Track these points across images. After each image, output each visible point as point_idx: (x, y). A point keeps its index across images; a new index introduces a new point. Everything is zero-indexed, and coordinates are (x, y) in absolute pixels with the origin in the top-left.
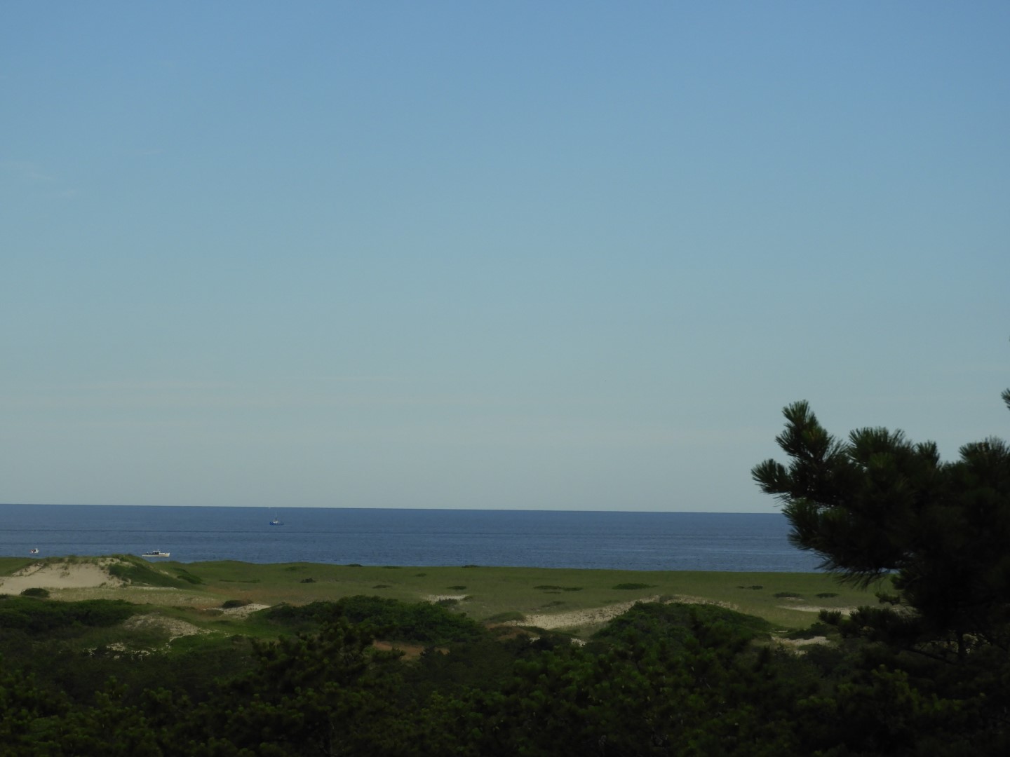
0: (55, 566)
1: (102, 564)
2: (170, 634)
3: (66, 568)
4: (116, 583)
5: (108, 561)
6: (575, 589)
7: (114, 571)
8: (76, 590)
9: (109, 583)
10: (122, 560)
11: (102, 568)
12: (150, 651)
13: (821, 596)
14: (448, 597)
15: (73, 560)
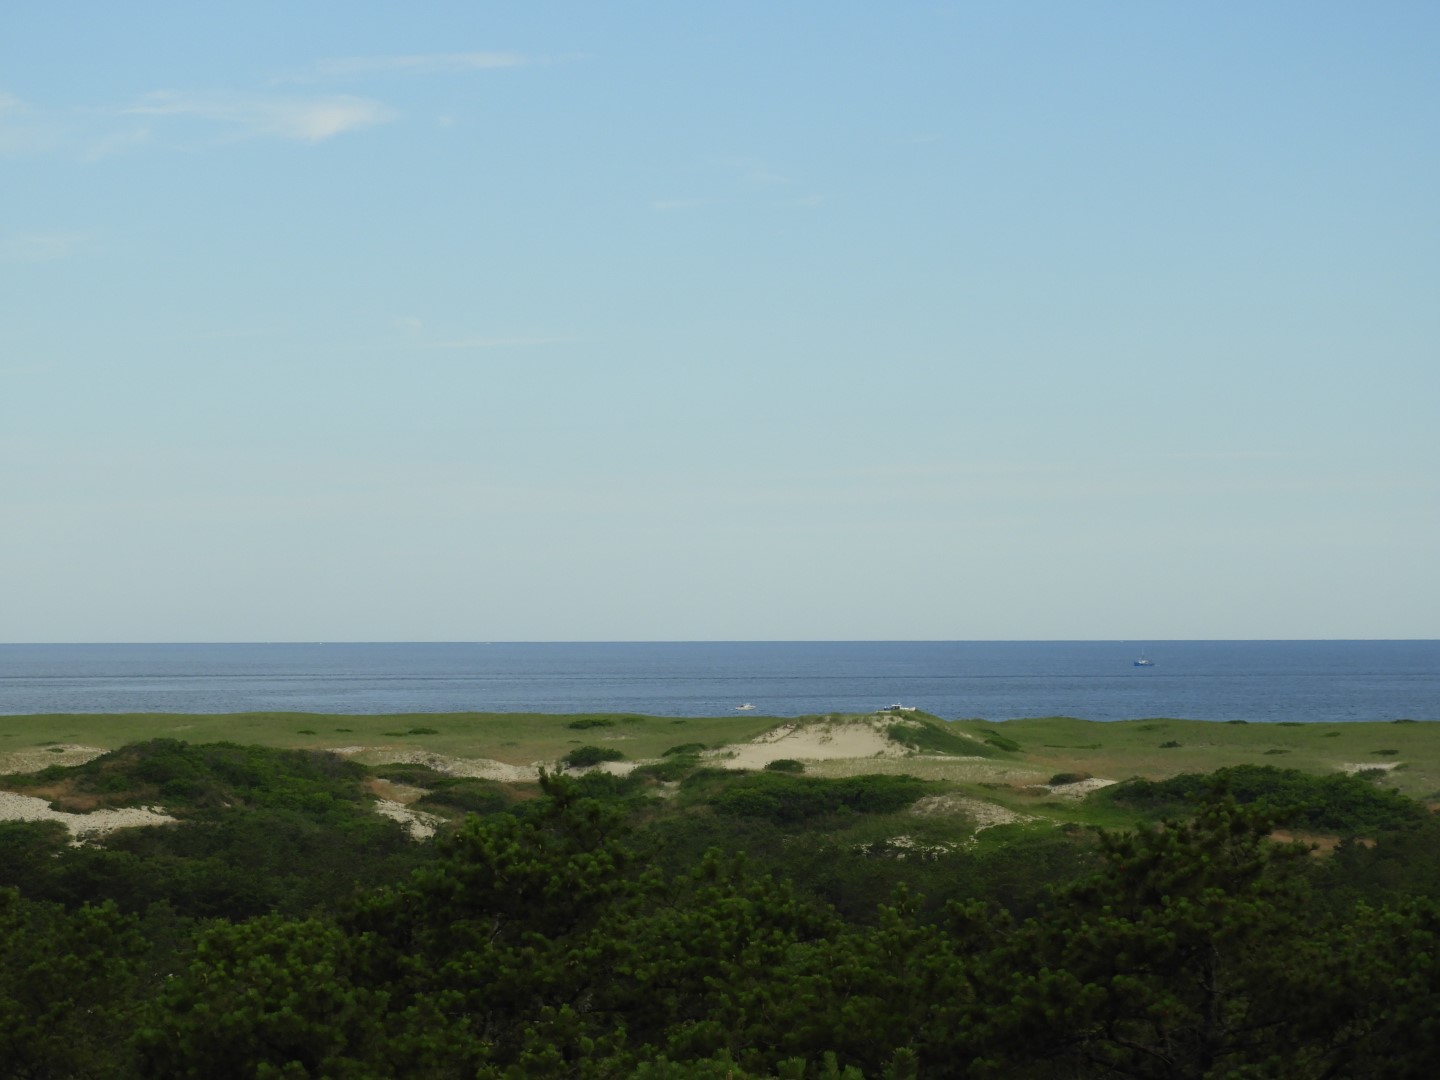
0: (812, 729)
1: (878, 725)
2: (977, 823)
3: (828, 731)
4: (898, 751)
5: (886, 720)
7: (896, 734)
8: (841, 762)
9: (889, 751)
10: (907, 718)
11: (878, 730)
12: (948, 847)
14: (1372, 766)
15: (837, 720)
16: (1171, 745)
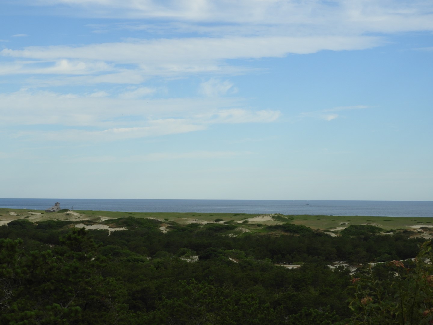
0: (261, 216)
1: (271, 216)
3: (263, 217)
4: (273, 220)
5: (272, 215)
6: (374, 221)
7: (273, 217)
9: (271, 220)
10: (275, 215)
11: (271, 217)
13: (427, 223)
14: (344, 223)
15: (265, 215)
16: (319, 219)
